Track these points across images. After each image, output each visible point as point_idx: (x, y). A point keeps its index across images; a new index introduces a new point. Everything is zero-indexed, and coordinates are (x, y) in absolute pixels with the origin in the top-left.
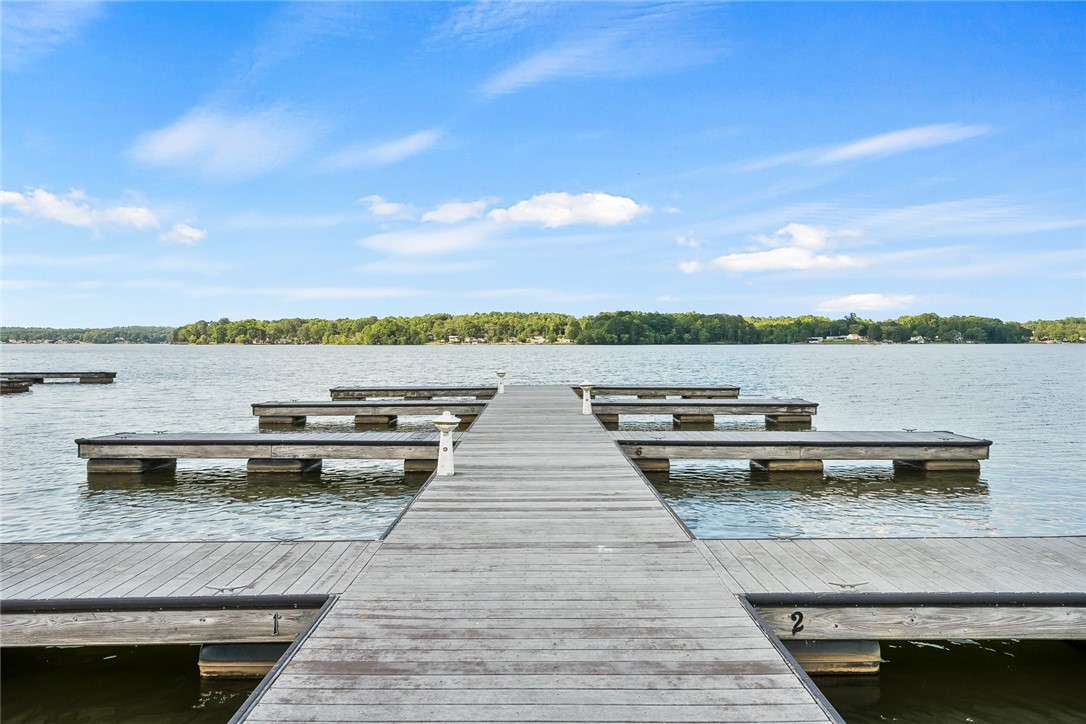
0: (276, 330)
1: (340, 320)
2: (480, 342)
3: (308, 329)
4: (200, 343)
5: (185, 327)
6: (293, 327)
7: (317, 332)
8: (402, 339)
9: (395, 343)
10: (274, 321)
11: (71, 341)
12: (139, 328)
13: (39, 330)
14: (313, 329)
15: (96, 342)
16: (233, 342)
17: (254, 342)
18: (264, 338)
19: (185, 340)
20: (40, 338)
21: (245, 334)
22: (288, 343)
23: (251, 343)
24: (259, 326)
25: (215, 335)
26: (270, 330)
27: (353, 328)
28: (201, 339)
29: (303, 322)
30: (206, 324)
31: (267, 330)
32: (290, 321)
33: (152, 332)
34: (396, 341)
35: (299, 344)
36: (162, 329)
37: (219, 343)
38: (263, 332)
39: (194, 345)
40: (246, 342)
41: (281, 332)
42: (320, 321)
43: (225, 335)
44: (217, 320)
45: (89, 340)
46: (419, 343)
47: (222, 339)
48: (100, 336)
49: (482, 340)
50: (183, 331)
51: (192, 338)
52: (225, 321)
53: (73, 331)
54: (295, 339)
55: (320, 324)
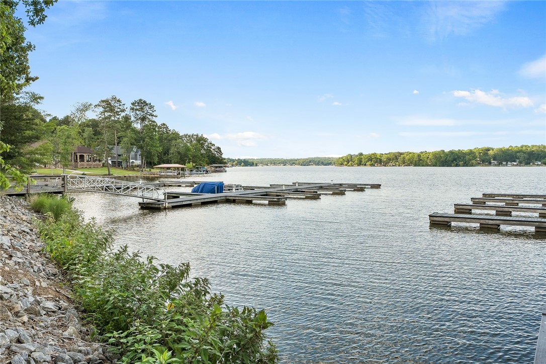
0: (387, 158)
1: (422, 153)
2: (514, 165)
3: (404, 158)
4: (349, 166)
5: (342, 158)
6: (396, 156)
7: (409, 160)
8: (461, 163)
9: (457, 165)
10: (385, 154)
11: (291, 165)
12: (319, 158)
13: (278, 160)
14: (407, 158)
15: (301, 165)
16: (365, 165)
17: (376, 165)
18: (381, 163)
19: (342, 164)
20: (279, 163)
21: (371, 161)
22: (393, 166)
23: (374, 166)
24: (378, 157)
25: (356, 162)
26: (384, 159)
27: (430, 157)
28: (349, 164)
29: (401, 154)
30: (351, 156)
31: (382, 158)
32: (394, 154)
33: (325, 160)
34: (457, 164)
35: (399, 166)
36: (329, 158)
37: (358, 165)
38: (381, 160)
39: (347, 167)
40: (372, 165)
41: (390, 160)
42: (410, 153)
43: (361, 161)
44: (357, 154)
45: (299, 164)
46: (472, 166)
47: (360, 164)
48: (303, 162)
49: (515, 163)
50: (342, 160)
51: (345, 163)
52: (361, 154)
53: (291, 160)
54: (397, 163)
55: (411, 155)
